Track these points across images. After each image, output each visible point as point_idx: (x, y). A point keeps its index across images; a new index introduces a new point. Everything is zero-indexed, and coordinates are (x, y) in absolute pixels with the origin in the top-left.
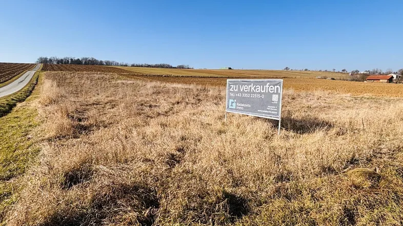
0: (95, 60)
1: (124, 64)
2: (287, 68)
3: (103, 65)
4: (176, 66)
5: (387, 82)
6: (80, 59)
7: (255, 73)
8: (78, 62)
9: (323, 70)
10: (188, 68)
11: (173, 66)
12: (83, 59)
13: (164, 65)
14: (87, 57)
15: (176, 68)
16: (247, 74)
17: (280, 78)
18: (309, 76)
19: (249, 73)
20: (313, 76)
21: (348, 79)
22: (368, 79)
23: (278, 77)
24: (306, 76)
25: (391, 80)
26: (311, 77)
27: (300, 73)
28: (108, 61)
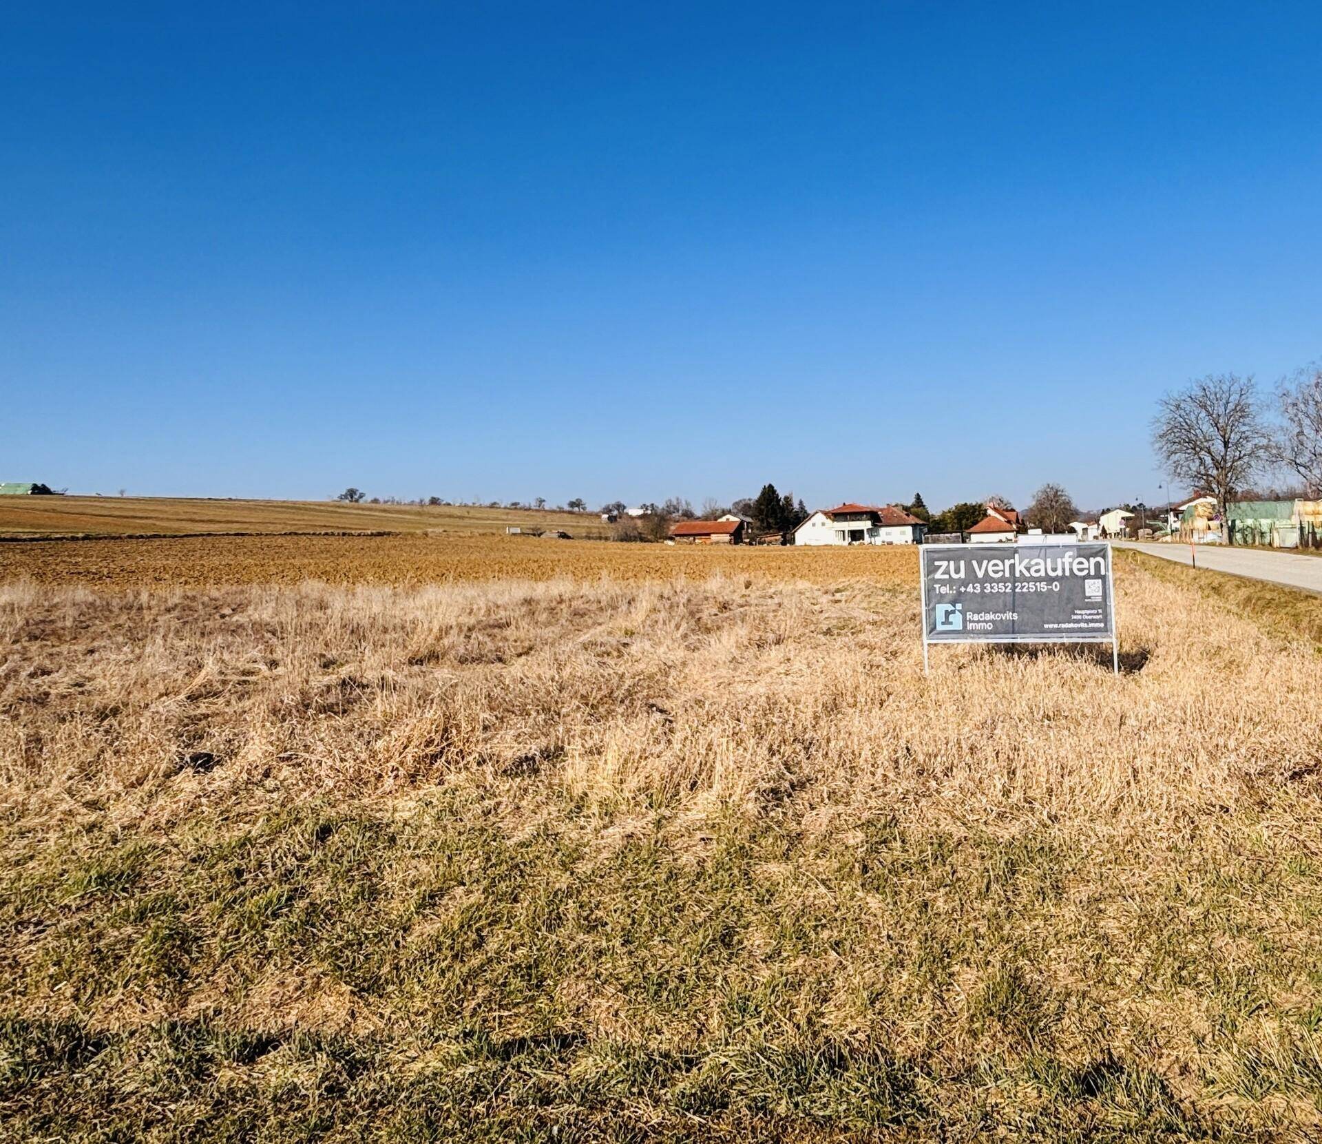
2: (352, 493)
5: (731, 542)
16: (168, 519)
17: (359, 535)
18: (477, 528)
19: (177, 513)
20: (491, 526)
21: (611, 534)
22: (677, 535)
23: (353, 532)
24: (465, 527)
25: (737, 536)
26: (485, 531)
27: (419, 514)
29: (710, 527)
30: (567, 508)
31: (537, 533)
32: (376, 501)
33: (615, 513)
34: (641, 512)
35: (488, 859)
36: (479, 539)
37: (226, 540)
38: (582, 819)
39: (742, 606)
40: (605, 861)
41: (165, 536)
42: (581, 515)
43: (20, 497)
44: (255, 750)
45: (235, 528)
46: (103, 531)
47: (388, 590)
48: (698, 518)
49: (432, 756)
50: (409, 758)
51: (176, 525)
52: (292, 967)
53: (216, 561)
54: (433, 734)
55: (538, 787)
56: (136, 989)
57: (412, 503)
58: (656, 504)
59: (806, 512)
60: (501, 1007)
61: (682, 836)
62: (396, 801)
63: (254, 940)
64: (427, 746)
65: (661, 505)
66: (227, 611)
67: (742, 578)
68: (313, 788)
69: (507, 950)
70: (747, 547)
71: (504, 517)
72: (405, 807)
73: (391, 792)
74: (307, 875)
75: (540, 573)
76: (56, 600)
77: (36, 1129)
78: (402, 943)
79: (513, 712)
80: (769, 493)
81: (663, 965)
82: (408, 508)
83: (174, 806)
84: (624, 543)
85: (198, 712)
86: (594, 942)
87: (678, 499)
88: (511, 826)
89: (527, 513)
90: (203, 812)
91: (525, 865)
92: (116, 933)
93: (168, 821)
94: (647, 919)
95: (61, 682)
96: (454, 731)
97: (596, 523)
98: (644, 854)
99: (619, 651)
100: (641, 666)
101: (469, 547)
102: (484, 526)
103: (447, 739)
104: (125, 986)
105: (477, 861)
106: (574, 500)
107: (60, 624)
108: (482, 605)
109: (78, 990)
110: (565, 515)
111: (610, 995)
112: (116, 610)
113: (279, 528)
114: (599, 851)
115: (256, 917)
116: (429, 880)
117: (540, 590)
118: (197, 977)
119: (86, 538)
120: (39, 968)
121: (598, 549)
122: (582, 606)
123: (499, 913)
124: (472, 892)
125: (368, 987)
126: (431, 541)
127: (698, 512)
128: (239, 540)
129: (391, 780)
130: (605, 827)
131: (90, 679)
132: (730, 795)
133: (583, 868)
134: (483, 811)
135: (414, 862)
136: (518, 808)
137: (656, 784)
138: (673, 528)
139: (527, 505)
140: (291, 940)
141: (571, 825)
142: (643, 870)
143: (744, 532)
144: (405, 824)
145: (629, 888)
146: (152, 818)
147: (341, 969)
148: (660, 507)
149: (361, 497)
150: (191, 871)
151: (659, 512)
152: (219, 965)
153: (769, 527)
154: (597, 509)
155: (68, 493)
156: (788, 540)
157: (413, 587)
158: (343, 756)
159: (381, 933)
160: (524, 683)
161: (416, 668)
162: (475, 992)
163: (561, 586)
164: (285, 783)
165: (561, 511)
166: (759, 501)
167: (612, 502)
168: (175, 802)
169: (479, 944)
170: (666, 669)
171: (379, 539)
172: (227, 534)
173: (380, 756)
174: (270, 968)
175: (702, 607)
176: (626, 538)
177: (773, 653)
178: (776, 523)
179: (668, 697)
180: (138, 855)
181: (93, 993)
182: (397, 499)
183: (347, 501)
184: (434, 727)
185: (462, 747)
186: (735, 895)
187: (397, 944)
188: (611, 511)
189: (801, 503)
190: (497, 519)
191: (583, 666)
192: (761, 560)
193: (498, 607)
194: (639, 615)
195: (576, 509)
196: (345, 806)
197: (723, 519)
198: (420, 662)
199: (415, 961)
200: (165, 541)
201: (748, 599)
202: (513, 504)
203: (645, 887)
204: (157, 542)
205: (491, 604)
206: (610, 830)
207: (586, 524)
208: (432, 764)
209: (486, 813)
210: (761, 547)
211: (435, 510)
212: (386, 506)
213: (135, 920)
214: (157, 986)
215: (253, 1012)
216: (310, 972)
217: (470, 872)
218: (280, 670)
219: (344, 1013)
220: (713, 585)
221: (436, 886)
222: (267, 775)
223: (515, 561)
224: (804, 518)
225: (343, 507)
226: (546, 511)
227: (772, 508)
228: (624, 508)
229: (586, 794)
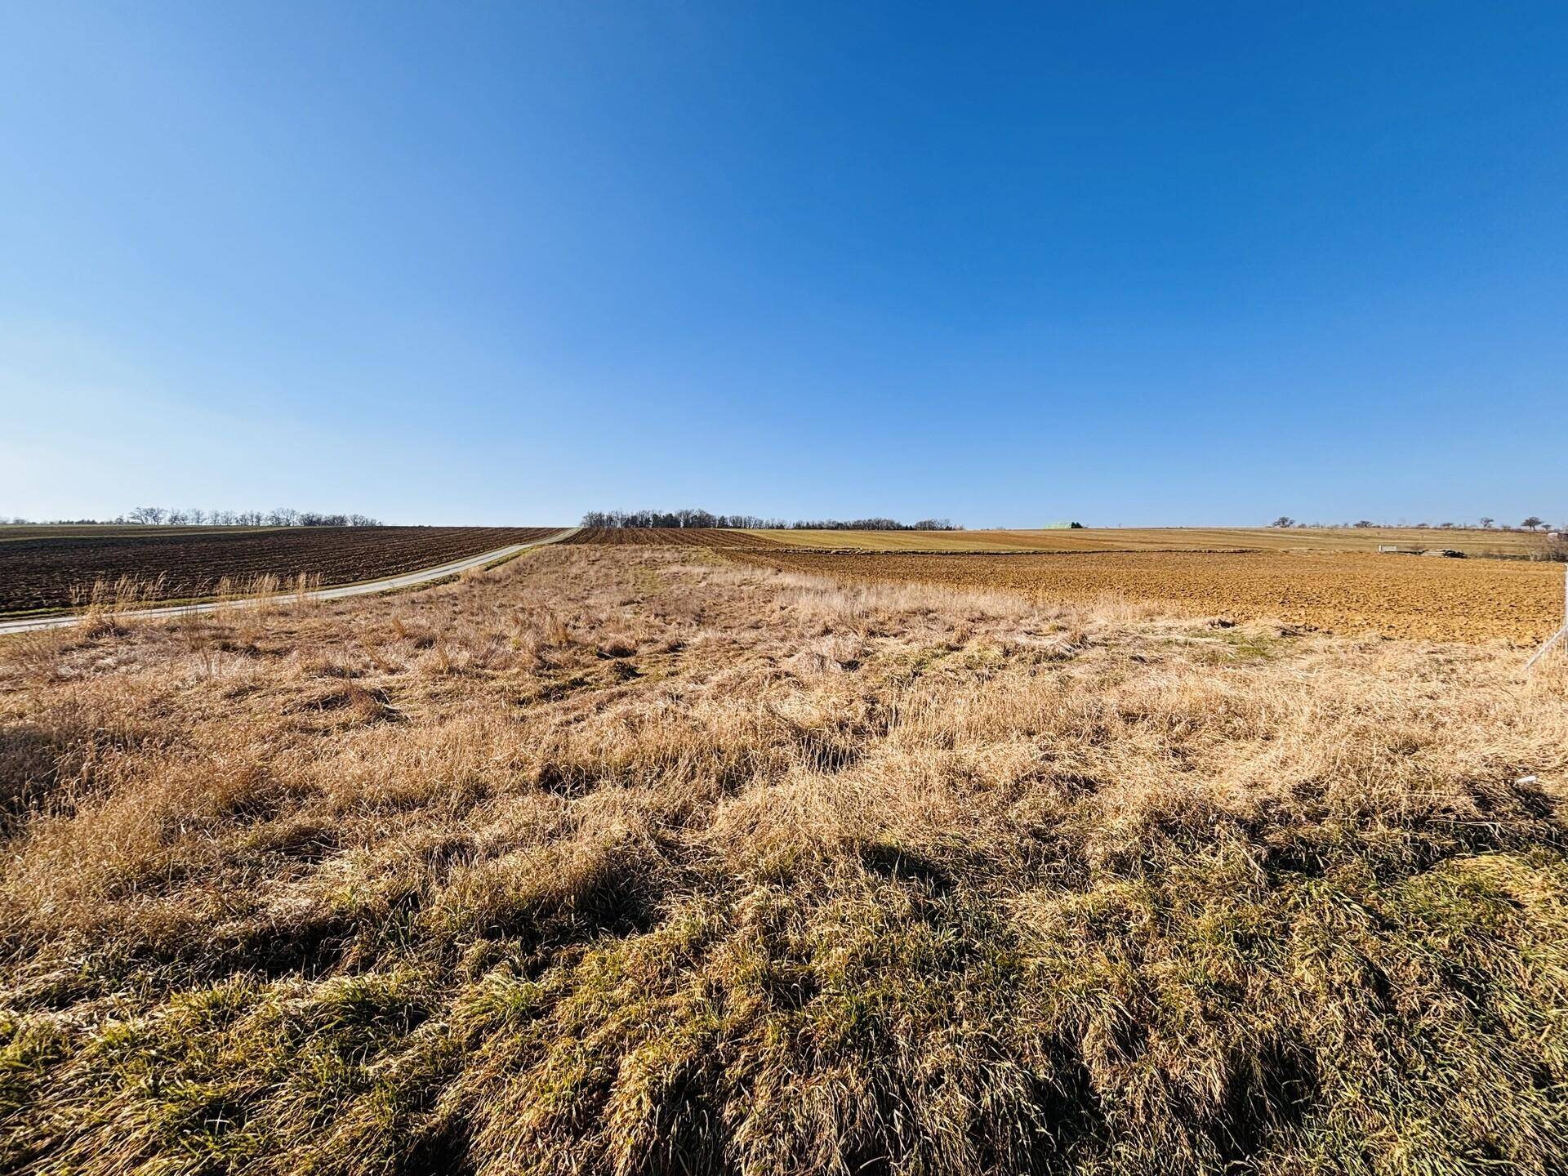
1: (776, 523)
4: (913, 524)
7: (1155, 538)
10: (948, 529)
11: (904, 525)
21: (1532, 553)
26: (1353, 550)
28: (737, 518)
31: (1417, 552)
32: (1303, 526)
171: (1238, 555)
176: (1554, 558)
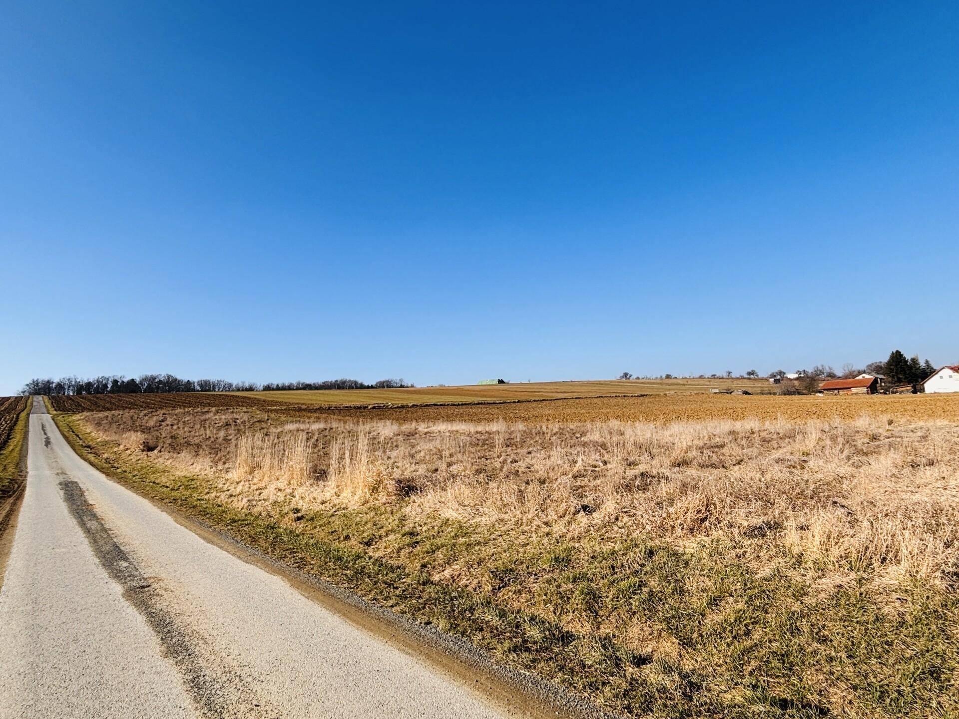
0: (176, 379)
1: (247, 385)
2: (626, 375)
3: (193, 390)
4: (373, 383)
5: (868, 393)
6: (138, 380)
7: (563, 389)
8: (131, 387)
9: (708, 375)
10: (402, 386)
11: (366, 384)
12: (145, 379)
13: (344, 382)
14: (155, 373)
15: (372, 387)
16: (548, 392)
17: (632, 396)
18: (693, 390)
19: (551, 389)
20: (701, 389)
21: (777, 391)
22: (825, 390)
23: (628, 395)
24: (686, 390)
25: (873, 388)
26: (698, 392)
27: (661, 384)
28: (206, 382)
29: (850, 383)
30: (746, 376)
31: (729, 392)
32: (638, 378)
33: (779, 378)
34: (796, 376)
35: (746, 584)
36: (696, 396)
37: (572, 401)
38: (802, 570)
39: (889, 438)
40: (824, 600)
41: (547, 400)
42: (755, 380)
43: (493, 385)
44: (610, 506)
45: (575, 395)
46: (524, 398)
47: (652, 426)
48: (839, 378)
49: (701, 519)
50: (688, 519)
51: (550, 394)
52: (646, 622)
53: (569, 411)
54: (701, 507)
55: (769, 545)
56: (578, 615)
57: (656, 378)
58: (807, 370)
59: (932, 369)
60: (767, 675)
61: (881, 593)
62: (684, 542)
63: (626, 604)
64: (697, 513)
65: (810, 370)
66: (578, 435)
67: (885, 418)
68: (641, 529)
69: (766, 641)
70: (883, 396)
71: (708, 383)
72: (689, 546)
73: (680, 537)
74: (645, 574)
75: (736, 415)
76: (512, 429)
77: (560, 670)
78: (702, 623)
79: (741, 499)
80: (897, 358)
81: (882, 680)
82: (655, 381)
83: (580, 529)
84: (787, 396)
85: (577, 484)
86: (825, 650)
87: (823, 366)
88: (756, 566)
89: (721, 380)
90: (592, 534)
91: (769, 591)
92: (566, 586)
93: (578, 536)
94: (863, 645)
95: (522, 466)
96: (712, 506)
97: (766, 384)
98: (853, 600)
99: (801, 465)
100: (820, 476)
101: (690, 401)
102: (697, 389)
103: (709, 511)
104: (573, 613)
105: (739, 584)
106: (750, 371)
107: (515, 440)
108: (705, 434)
109: (555, 609)
110: (745, 380)
111: (843, 689)
112: (534, 434)
113: (594, 395)
114: (818, 592)
115: (625, 592)
116: (712, 590)
117: (738, 426)
118: (603, 616)
119: (519, 402)
120: (539, 595)
121: (770, 400)
122: (767, 436)
123: (757, 617)
124: (738, 602)
125: (687, 643)
126: (668, 398)
127: (839, 373)
128: (577, 401)
129: (680, 530)
130: (819, 578)
131: (532, 466)
132: (917, 572)
133: (809, 601)
134: (737, 555)
135: (702, 578)
136: (758, 557)
137: (854, 555)
138: (821, 385)
139: (721, 376)
140: (643, 608)
141: (795, 572)
142: (854, 611)
143: (878, 385)
144: (692, 556)
145: (845, 621)
146: (571, 534)
147: (671, 629)
148: (810, 372)
149: (630, 377)
150: (591, 563)
151: (810, 375)
152: (612, 613)
153: (899, 381)
154: (765, 376)
155: (510, 383)
156: (918, 389)
157: (665, 424)
158: (653, 514)
159: (689, 614)
160: (742, 482)
161: (677, 469)
162: (749, 662)
163: (751, 424)
164: (627, 525)
165: (743, 378)
166: (889, 363)
167: (775, 370)
168: (580, 528)
169: (747, 633)
170: (840, 479)
171: (642, 398)
172: (572, 398)
173: (672, 516)
174: (635, 620)
175: (855, 438)
176: (788, 393)
177: (928, 473)
178: (906, 378)
179: (843, 497)
180: (568, 550)
181: (561, 613)
182: (648, 377)
183: (624, 379)
184: (701, 503)
185: (718, 516)
186: (937, 644)
187: (699, 622)
188: (775, 376)
189: (927, 362)
190: (704, 385)
191: (778, 473)
192: (897, 405)
193: (714, 436)
194: (810, 443)
195: (752, 376)
196: (657, 541)
197: (860, 377)
198: (679, 465)
199: (711, 634)
200: (547, 402)
201: (893, 433)
202: (713, 376)
203: (857, 622)
204: (545, 403)
205: (710, 434)
206: (823, 580)
207: (760, 385)
208: (701, 524)
209: (738, 557)
210: (894, 395)
211: (670, 381)
212: (643, 381)
213: (573, 582)
214: (587, 616)
215: (630, 641)
216: (656, 627)
217: (736, 590)
218: (609, 466)
219: (676, 654)
220: (862, 423)
221: (717, 594)
222: (617, 519)
223: (718, 409)
224: (931, 373)
225: (623, 382)
226: (732, 378)
227: (901, 367)
228: (784, 373)
229: (802, 554)
